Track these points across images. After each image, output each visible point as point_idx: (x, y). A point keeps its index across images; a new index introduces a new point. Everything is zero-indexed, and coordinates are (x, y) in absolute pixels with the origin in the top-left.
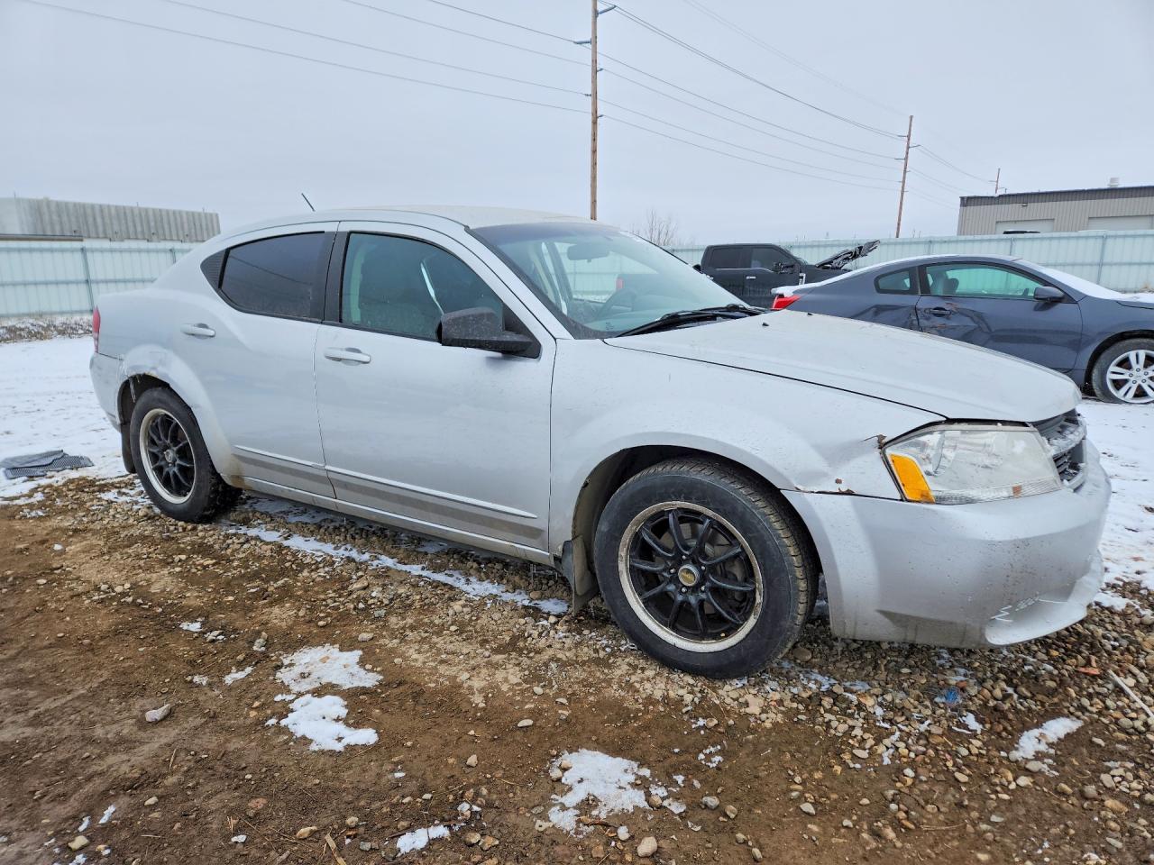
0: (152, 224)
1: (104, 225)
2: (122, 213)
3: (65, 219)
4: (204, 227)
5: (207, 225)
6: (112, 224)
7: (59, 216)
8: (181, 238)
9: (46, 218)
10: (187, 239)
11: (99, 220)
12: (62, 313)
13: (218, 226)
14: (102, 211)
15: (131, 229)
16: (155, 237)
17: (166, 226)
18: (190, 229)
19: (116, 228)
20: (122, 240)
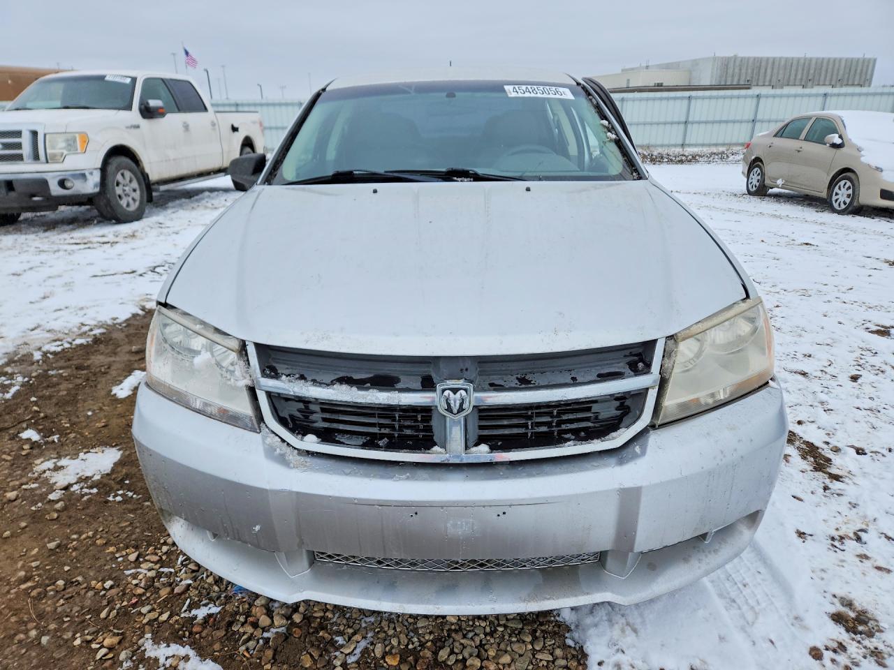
0: (812, 71)
1: (771, 76)
2: (789, 64)
3: (743, 71)
4: (859, 71)
5: (862, 70)
6: (778, 73)
7: (740, 70)
8: (833, 83)
9: (730, 71)
10: (838, 85)
11: (769, 71)
12: (662, 146)
13: (873, 70)
14: (774, 63)
15: (792, 77)
16: (810, 84)
17: (823, 73)
18: (844, 75)
19: (780, 77)
20: (782, 88)
